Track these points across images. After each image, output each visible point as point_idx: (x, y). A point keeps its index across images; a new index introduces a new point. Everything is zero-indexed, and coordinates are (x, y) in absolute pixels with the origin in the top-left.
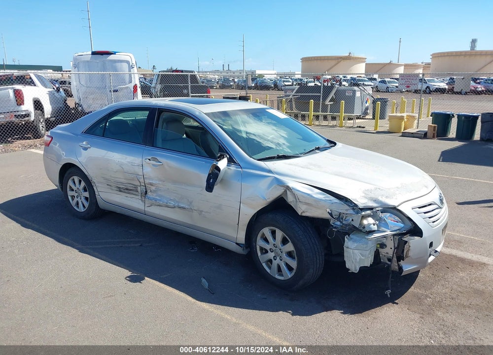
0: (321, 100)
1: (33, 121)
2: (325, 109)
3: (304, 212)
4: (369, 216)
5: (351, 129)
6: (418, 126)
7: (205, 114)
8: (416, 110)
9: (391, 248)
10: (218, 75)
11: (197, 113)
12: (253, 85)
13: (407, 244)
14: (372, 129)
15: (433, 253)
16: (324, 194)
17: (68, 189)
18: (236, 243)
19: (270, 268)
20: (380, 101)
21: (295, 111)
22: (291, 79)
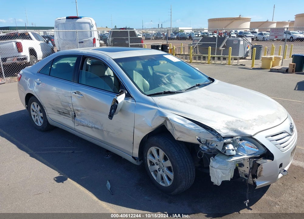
0: (216, 47)
1: (29, 62)
2: (219, 52)
3: (179, 138)
4: (229, 143)
5: (236, 66)
6: (282, 64)
7: (113, 59)
8: (281, 53)
9: (248, 168)
10: (155, 31)
11: (107, 59)
12: (176, 37)
13: (260, 166)
14: (249, 66)
15: (282, 171)
16: (194, 125)
17: (31, 111)
18: (133, 157)
19: (156, 176)
20: (256, 47)
21: (199, 54)
22: (201, 33)
